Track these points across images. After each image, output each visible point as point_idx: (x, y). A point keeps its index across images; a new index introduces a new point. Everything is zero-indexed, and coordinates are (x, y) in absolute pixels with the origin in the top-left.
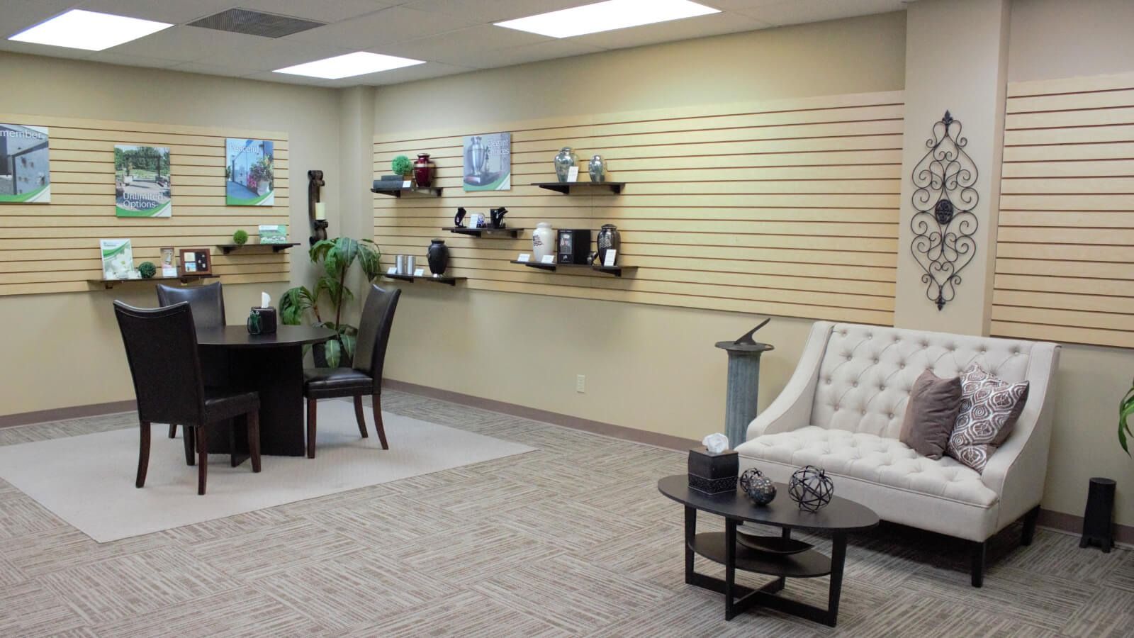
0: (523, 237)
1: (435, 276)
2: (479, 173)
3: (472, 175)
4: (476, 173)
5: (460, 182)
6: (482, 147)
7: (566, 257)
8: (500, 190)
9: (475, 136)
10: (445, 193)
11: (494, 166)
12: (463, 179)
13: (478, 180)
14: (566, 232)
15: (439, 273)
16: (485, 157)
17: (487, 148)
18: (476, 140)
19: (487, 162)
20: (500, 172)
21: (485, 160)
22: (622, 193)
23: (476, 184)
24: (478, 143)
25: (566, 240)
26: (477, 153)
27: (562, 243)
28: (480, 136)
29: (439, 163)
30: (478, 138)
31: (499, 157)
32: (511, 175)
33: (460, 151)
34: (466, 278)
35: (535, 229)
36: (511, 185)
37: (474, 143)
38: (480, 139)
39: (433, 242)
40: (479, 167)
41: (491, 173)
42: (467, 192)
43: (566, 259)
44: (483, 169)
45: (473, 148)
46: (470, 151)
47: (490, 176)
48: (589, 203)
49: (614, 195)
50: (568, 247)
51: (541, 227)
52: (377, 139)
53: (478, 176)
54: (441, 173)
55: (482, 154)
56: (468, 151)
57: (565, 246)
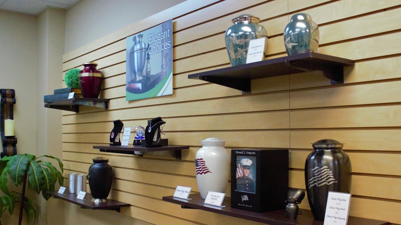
0: (188, 158)
1: (97, 201)
2: (141, 78)
3: (134, 81)
4: (138, 78)
5: (123, 91)
6: (143, 46)
7: (245, 198)
8: (162, 97)
9: (136, 35)
10: (113, 105)
12: (125, 87)
13: (139, 86)
14: (246, 153)
15: (100, 198)
16: (147, 57)
17: (149, 45)
18: (138, 39)
19: (148, 62)
20: (162, 72)
21: (146, 61)
22: (345, 82)
23: (138, 91)
24: (139, 42)
25: (245, 167)
26: (139, 54)
27: (239, 173)
28: (141, 33)
29: (108, 72)
30: (139, 37)
31: (160, 53)
32: (174, 75)
33: (123, 56)
34: (129, 205)
35: (201, 147)
36: (174, 89)
37: (135, 44)
38: (142, 37)
39: (95, 162)
40: (141, 70)
41: (153, 76)
42: (131, 102)
44: (144, 73)
45: (136, 49)
46: (132, 54)
47: (152, 81)
48: (284, 104)
49: (333, 85)
51: (208, 144)
52: (66, 57)
53: (139, 82)
54: (109, 83)
55: (143, 53)
56: (130, 54)
57: (244, 178)
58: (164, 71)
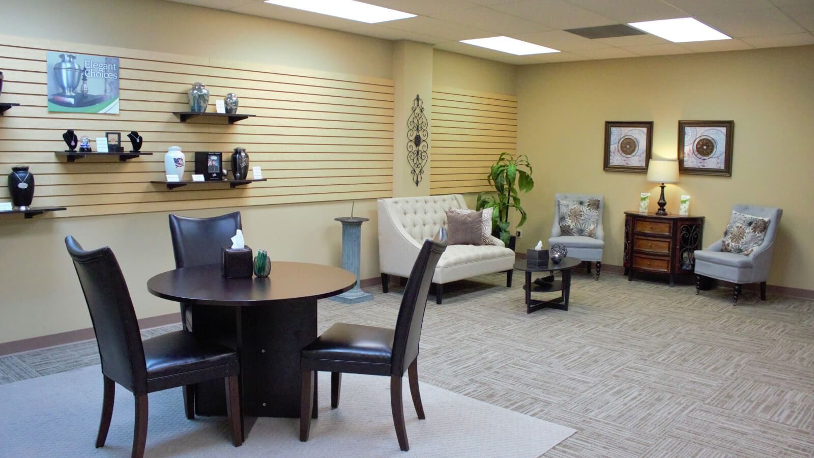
2: (73, 94)
3: (63, 95)
4: (68, 93)
5: (44, 101)
6: (77, 67)
7: (215, 175)
8: (105, 114)
9: (65, 54)
11: (94, 87)
13: (72, 101)
16: (82, 77)
17: (85, 69)
18: (67, 58)
19: (84, 83)
20: (105, 95)
21: (81, 82)
23: (68, 105)
24: (70, 61)
25: (213, 160)
26: (69, 73)
28: (74, 55)
30: (70, 56)
31: (103, 80)
32: (120, 100)
33: (43, 67)
36: (120, 110)
37: (64, 61)
38: (74, 58)
39: (16, 170)
40: (73, 87)
41: (91, 96)
42: (51, 112)
43: (215, 177)
44: (78, 90)
45: (64, 65)
46: (58, 69)
47: (89, 99)
50: (216, 166)
53: (71, 97)
55: (77, 74)
56: (55, 68)
57: (213, 166)
58: (108, 94)
